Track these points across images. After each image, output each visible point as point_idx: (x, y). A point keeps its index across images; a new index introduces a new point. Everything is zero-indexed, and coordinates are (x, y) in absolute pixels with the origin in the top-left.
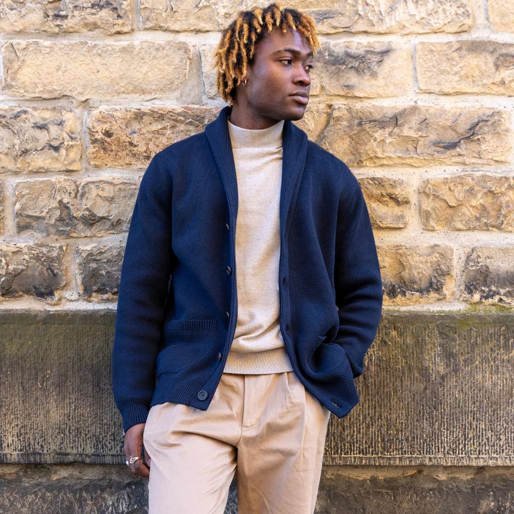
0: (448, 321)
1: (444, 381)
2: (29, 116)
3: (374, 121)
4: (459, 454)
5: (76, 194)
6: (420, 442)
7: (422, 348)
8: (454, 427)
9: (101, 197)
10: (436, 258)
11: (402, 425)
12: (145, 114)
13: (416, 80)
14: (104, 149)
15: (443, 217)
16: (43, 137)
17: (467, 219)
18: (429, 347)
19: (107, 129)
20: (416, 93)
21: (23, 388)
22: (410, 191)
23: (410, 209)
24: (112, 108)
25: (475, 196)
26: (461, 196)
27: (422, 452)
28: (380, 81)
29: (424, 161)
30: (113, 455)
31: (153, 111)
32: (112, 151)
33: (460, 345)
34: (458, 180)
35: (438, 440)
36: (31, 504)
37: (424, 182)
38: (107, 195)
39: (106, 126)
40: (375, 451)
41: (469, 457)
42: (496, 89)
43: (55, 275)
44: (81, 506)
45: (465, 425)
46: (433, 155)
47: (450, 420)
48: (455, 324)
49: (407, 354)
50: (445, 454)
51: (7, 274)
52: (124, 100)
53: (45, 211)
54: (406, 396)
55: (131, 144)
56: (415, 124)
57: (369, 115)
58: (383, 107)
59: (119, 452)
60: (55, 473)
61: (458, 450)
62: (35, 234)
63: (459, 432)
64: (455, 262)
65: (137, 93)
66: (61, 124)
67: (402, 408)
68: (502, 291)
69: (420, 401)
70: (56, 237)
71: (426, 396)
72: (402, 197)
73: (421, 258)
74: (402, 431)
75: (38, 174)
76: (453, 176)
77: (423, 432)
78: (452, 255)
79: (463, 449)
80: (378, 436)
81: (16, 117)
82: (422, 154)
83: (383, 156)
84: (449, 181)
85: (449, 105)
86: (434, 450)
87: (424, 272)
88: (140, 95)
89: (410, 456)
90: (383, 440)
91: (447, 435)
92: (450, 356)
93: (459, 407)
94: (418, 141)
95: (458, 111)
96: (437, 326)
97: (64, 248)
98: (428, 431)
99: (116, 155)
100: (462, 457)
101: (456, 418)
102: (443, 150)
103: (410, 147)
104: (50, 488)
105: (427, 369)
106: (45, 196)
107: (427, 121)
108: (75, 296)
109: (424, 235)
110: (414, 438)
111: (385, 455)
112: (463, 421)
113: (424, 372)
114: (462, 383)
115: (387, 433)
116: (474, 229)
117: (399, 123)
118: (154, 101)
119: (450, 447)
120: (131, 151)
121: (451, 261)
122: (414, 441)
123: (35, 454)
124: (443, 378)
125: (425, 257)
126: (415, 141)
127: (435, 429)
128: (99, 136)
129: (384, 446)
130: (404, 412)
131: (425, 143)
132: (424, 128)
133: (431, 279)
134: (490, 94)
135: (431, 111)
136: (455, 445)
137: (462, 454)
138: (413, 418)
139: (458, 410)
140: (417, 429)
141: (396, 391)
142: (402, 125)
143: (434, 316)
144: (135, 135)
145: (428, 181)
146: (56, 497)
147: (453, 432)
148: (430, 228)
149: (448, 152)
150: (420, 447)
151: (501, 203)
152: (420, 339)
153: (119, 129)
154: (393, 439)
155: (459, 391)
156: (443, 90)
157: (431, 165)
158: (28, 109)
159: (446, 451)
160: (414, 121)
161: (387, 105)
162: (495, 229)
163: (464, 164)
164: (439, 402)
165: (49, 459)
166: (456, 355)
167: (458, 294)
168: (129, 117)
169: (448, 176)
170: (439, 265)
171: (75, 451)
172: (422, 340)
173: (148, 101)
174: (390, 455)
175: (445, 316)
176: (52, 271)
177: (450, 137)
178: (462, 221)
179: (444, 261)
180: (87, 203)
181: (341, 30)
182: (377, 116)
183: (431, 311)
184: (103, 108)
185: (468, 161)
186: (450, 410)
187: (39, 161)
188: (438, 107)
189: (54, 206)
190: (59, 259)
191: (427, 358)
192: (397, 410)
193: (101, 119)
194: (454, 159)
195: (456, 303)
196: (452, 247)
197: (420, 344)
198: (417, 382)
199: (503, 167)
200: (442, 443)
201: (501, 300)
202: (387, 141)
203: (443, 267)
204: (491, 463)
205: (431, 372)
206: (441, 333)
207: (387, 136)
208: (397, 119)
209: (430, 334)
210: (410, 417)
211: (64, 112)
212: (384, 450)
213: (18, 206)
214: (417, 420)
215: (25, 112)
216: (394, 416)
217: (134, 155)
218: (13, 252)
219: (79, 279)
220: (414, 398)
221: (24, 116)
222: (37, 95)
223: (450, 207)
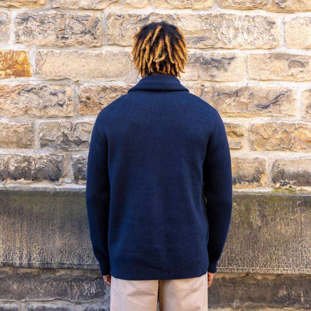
0: (263, 198)
1: (260, 229)
2: (48, 88)
3: (226, 94)
4: (268, 267)
5: (71, 129)
6: (248, 261)
7: (249, 212)
8: (265, 253)
9: (84, 131)
10: (257, 165)
11: (238, 252)
12: (107, 88)
13: (248, 73)
14: (86, 106)
15: (261, 144)
16: (55, 99)
17: (273, 145)
18: (253, 211)
19: (88, 96)
20: (248, 79)
21: (42, 229)
22: (244, 130)
23: (244, 139)
24: (91, 85)
25: (277, 133)
26: (270, 134)
27: (248, 266)
28: (229, 74)
29: (251, 115)
30: (88, 265)
31: (112, 87)
32: (90, 107)
33: (268, 211)
34: (269, 125)
35: (257, 259)
36: (45, 288)
37: (251, 125)
38: (87, 130)
39: (87, 95)
40: (224, 265)
41: (273, 269)
42: (289, 78)
43: (60, 170)
44: (71, 290)
45: (271, 252)
46: (256, 111)
47: (263, 250)
48: (266, 200)
49: (241, 215)
50: (260, 267)
51: (35, 169)
52: (97, 81)
53: (55, 137)
54: (241, 237)
55: (100, 103)
56: (247, 95)
57: (223, 90)
58: (230, 86)
59: (91, 263)
60: (58, 272)
61: (267, 265)
62: (50, 149)
63: (268, 256)
64: (267, 167)
65: (103, 77)
66: (64, 93)
67: (239, 243)
68: (291, 182)
69: (248, 239)
70: (61, 151)
71: (251, 237)
72: (240, 133)
73: (249, 165)
74: (238, 255)
75: (52, 118)
76: (266, 123)
77: (249, 256)
78: (265, 163)
79: (270, 265)
80: (226, 257)
81: (41, 89)
82: (250, 111)
83: (230, 112)
84: (264, 125)
85: (264, 86)
86: (255, 265)
87: (251, 172)
88: (105, 79)
89: (242, 268)
90: (228, 260)
91: (262, 258)
92: (263, 216)
93: (268, 243)
94: (248, 104)
95: (269, 89)
96: (257, 201)
97: (65, 156)
98: (252, 255)
99: (92, 109)
100: (270, 269)
101: (266, 249)
102: (261, 109)
103: (244, 107)
104: (55, 280)
105: (251, 223)
106: (55, 129)
107: (253, 94)
108: (70, 181)
109: (251, 152)
110: (244, 258)
111: (229, 267)
112: (270, 250)
113: (250, 224)
114: (270, 230)
115: (231, 256)
116: (277, 150)
117: (238, 95)
119: (263, 264)
120: (100, 107)
121: (265, 166)
122: (244, 260)
123: (47, 263)
124: (260, 228)
125: (251, 164)
126: (247, 104)
127: (255, 254)
128: (84, 99)
129: (229, 262)
130: (239, 245)
131: (252, 105)
132: (251, 98)
133: (254, 175)
134: (286, 80)
135: (255, 89)
136: (266, 263)
137: (269, 267)
138: (244, 249)
139: (267, 245)
140: (246, 254)
141: (235, 234)
142: (240, 96)
143: (255, 196)
144: (102, 99)
145: (253, 125)
146: (58, 284)
147: (265, 256)
148: (254, 149)
149: (264, 110)
150: (248, 264)
151: (291, 137)
152: (248, 207)
153: (94, 96)
154: (234, 259)
155: (268, 235)
156: (262, 79)
157: (255, 116)
158: (47, 85)
159: (261, 266)
160: (246, 94)
161: (233, 86)
162: (287, 150)
163: (272, 116)
164: (257, 240)
165: (55, 266)
166: (267, 216)
167: (268, 183)
168: (99, 90)
169: (263, 123)
170: (258, 168)
171: (68, 263)
172: (249, 208)
174: (232, 267)
175: (261, 196)
176: (58, 168)
177: (265, 102)
178: (270, 146)
179: (261, 167)
180: (77, 134)
181: (209, 47)
182: (227, 91)
183: (254, 192)
184: (86, 85)
185: (274, 115)
186: (264, 244)
187: (52, 111)
188: (259, 87)
189: (60, 135)
190: (61, 162)
191: (252, 217)
192: (236, 244)
193: (85, 91)
194: (267, 114)
195: (267, 188)
196: (265, 159)
197: (248, 210)
198: (246, 229)
199: (293, 119)
200: (259, 262)
201: (290, 187)
202: (232, 105)
203: (260, 169)
204: (284, 272)
205: (254, 224)
206: (259, 205)
207: (232, 101)
208: (237, 93)
209: (253, 205)
210: (242, 248)
211: (66, 87)
212: (229, 265)
213: (41, 134)
214: (246, 250)
215: (46, 86)
216: (234, 247)
218: (38, 158)
219: (72, 172)
220: (245, 238)
221: (45, 88)
222: (52, 78)
223: (265, 138)
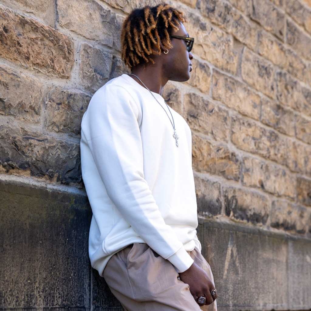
118: (32, 15)
173: (27, 12)
217: (20, 53)
